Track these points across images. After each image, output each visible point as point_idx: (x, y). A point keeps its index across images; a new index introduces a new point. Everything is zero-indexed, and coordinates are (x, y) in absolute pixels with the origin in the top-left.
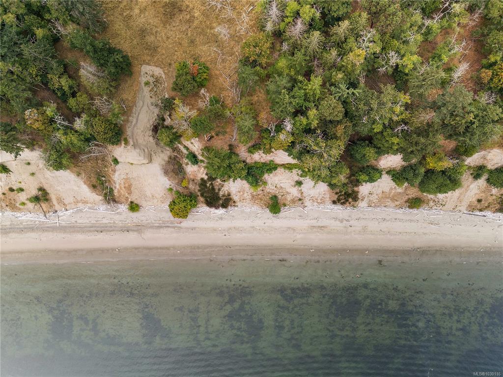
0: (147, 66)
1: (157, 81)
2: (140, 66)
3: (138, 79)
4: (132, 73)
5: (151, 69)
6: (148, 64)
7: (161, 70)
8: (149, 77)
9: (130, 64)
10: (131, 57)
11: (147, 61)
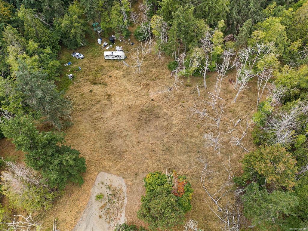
0: (106, 174)
1: (114, 195)
2: (96, 173)
3: (89, 190)
4: (83, 182)
5: (111, 178)
6: (108, 171)
7: (123, 180)
8: (104, 188)
9: (84, 169)
10: (89, 161)
11: (107, 168)
